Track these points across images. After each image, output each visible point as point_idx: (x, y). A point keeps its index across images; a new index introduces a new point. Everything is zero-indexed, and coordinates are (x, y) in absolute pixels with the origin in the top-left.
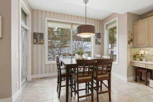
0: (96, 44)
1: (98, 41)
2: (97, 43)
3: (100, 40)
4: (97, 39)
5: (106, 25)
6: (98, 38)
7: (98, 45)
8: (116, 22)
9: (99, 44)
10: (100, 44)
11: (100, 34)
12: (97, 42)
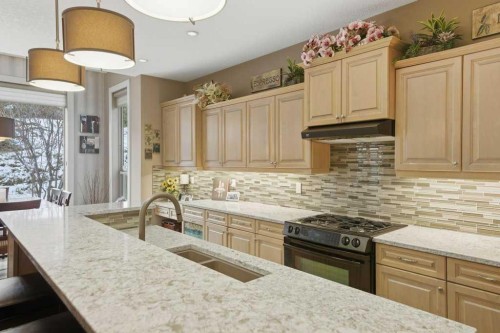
0: (82, 151)
1: (90, 141)
2: (86, 148)
3: (94, 140)
4: (84, 135)
5: (113, 94)
6: (90, 131)
7: (91, 157)
8: (126, 94)
9: (91, 152)
10: (97, 151)
11: (96, 118)
12: (84, 146)
